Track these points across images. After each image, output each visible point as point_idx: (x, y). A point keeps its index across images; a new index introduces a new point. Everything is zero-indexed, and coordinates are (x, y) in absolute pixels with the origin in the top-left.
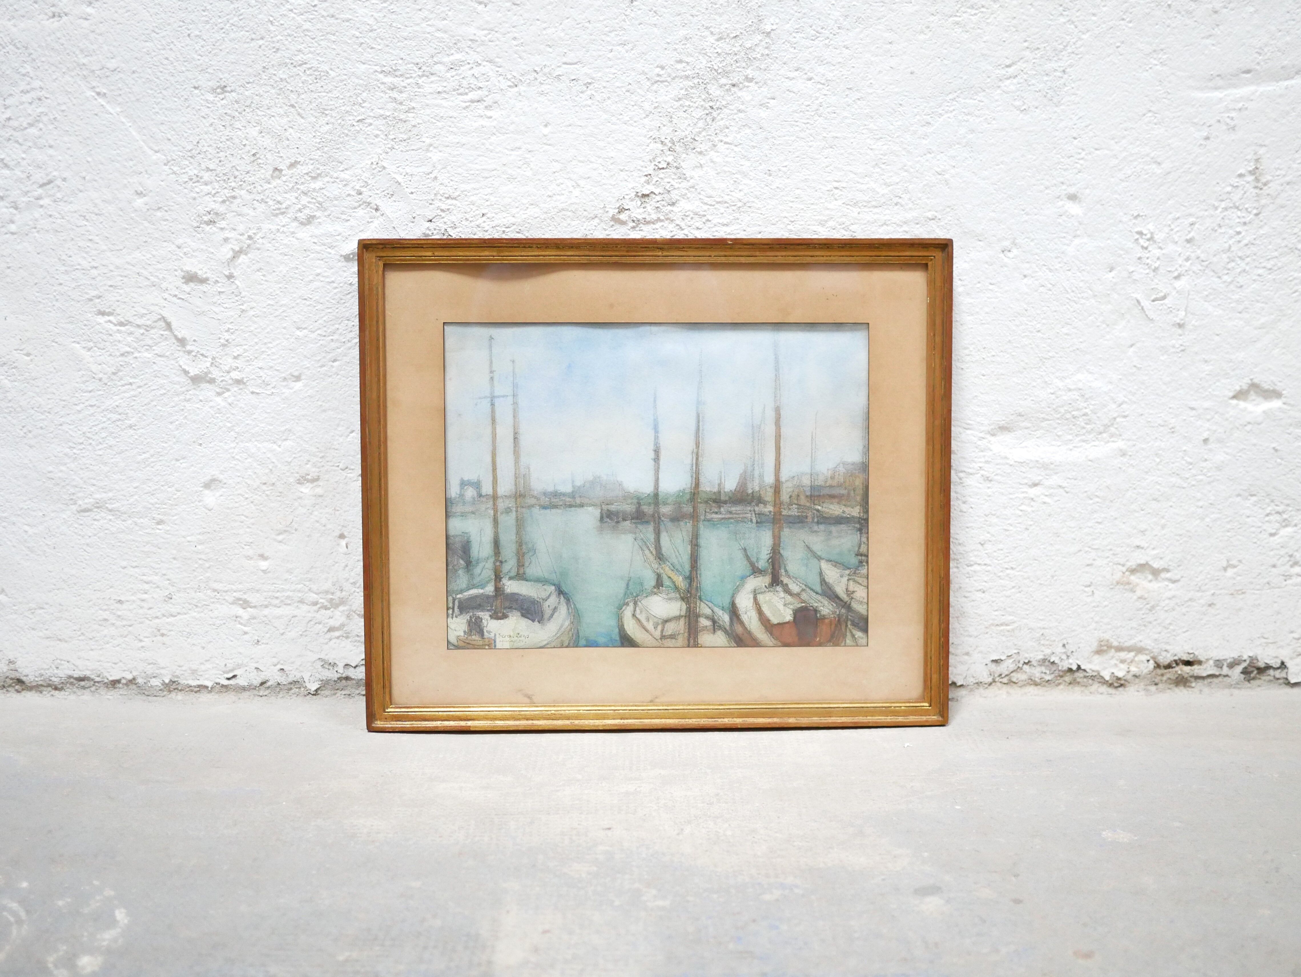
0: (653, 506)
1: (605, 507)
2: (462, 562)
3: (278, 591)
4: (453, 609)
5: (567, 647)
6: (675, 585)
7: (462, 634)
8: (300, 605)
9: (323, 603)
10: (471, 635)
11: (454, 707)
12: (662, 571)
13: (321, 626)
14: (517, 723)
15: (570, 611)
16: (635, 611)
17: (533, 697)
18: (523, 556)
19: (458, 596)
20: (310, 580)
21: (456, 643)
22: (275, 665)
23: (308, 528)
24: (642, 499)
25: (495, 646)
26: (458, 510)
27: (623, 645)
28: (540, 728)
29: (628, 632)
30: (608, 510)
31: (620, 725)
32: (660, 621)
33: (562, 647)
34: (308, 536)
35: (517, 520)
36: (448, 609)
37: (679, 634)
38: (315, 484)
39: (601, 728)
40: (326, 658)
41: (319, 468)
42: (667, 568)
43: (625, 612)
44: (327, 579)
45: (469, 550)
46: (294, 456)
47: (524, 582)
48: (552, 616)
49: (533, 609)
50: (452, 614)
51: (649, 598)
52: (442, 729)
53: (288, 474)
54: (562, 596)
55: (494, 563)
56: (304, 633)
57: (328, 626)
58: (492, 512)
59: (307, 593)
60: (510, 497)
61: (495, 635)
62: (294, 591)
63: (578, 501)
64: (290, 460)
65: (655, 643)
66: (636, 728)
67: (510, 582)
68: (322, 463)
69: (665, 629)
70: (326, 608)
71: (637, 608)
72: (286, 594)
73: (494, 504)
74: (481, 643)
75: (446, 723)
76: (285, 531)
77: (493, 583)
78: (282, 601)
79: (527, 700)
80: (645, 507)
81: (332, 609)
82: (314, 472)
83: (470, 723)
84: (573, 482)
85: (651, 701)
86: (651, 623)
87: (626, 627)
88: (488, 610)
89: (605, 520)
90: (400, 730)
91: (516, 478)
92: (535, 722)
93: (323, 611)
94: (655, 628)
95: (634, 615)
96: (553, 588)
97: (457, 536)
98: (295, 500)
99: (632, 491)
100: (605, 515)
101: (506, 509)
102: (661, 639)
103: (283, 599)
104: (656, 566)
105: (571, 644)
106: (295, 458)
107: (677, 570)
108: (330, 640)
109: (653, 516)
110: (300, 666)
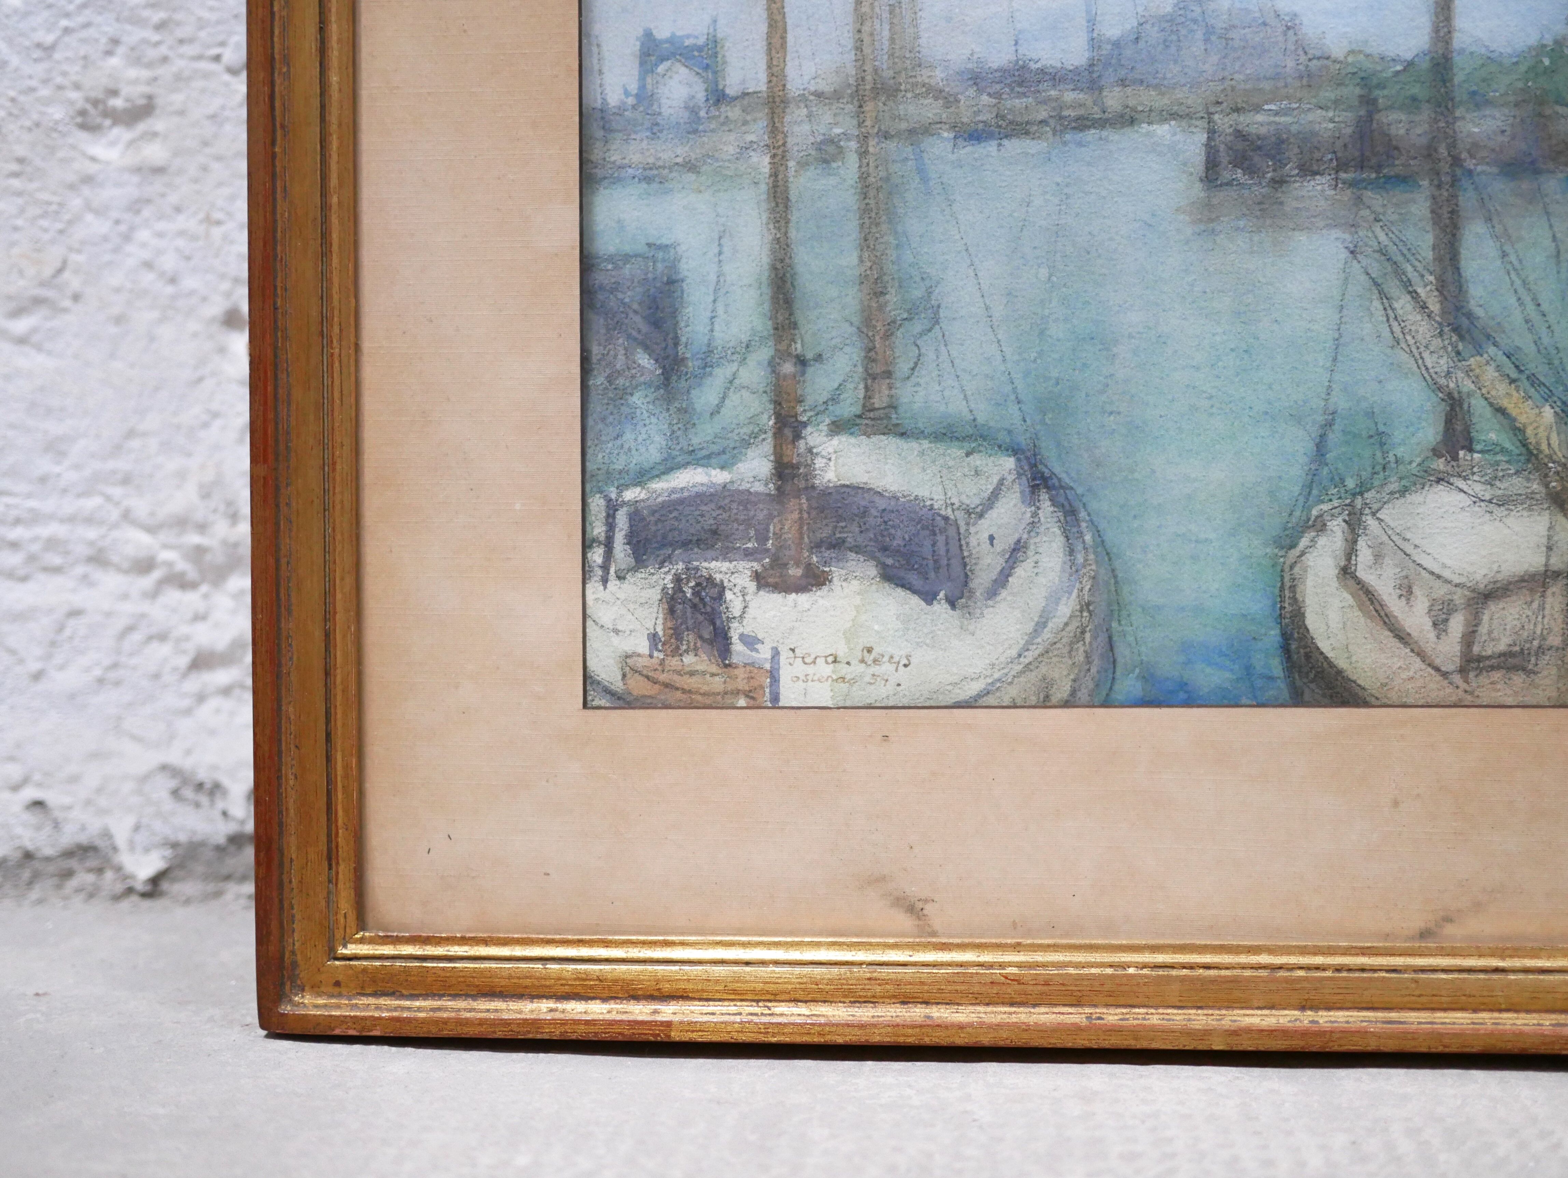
0: (1426, 114)
1: (1224, 122)
2: (644, 360)
3: (17, 521)
4: (609, 544)
5: (1066, 704)
6: (1524, 444)
7: (643, 646)
8: (98, 575)
9: (170, 564)
10: (676, 652)
11: (607, 944)
12: (1468, 385)
13: (164, 650)
14: (864, 1014)
15: (1080, 559)
16: (1351, 552)
17: (929, 909)
18: (888, 335)
19: (630, 495)
20: (126, 480)
21: (618, 685)
22: (16, 788)
23: (118, 290)
24: (1381, 86)
25: (775, 698)
26: (636, 158)
27: (1297, 699)
28: (960, 1040)
29: (1324, 645)
30: (1239, 134)
31: (1304, 1034)
32: (1459, 597)
33: (1045, 703)
34: (119, 320)
35: (865, 187)
36: (586, 545)
37: (1541, 650)
38: (142, 127)
39: (1218, 1045)
40: (187, 764)
41: (149, 65)
42: (1490, 373)
43: (1310, 559)
44: (181, 475)
45: (674, 313)
46: (64, 23)
47: (891, 443)
48: (1002, 580)
49: (927, 550)
50: (605, 567)
51: (1414, 498)
52: (556, 1034)
53: (44, 92)
54: (1044, 496)
55: (773, 365)
56: (112, 675)
57: (191, 648)
58: (763, 162)
59: (115, 526)
60: (836, 95)
61: (776, 653)
62: (71, 519)
63: (1113, 99)
64: (49, 39)
65: (1436, 688)
66: (1372, 1045)
67: (835, 441)
68: (163, 50)
69: (1483, 629)
70: (183, 583)
71: (1362, 544)
72: (45, 531)
73: (774, 130)
74: (717, 684)
75: (575, 1009)
76: (38, 302)
77: (767, 446)
78: (32, 558)
79: (904, 921)
80: (1393, 116)
81: (204, 588)
82: (136, 82)
83: (669, 1012)
84: (1092, 22)
85: (1425, 934)
86: (1421, 604)
87: (1312, 621)
88: (748, 554)
89: (1226, 175)
90: (389, 1032)
91: (861, 19)
92: (941, 1013)
93: (173, 596)
94: (1440, 625)
95: (1347, 572)
96: (1009, 463)
97: (627, 258)
98: (72, 187)
99: (1338, 51)
100: (1224, 158)
101: (819, 147)
102: (1463, 671)
103: (35, 548)
104: (1444, 363)
105: (1083, 695)
106: (67, 31)
107: (1533, 380)
108: (201, 698)
109: (1429, 153)
110: (99, 790)
